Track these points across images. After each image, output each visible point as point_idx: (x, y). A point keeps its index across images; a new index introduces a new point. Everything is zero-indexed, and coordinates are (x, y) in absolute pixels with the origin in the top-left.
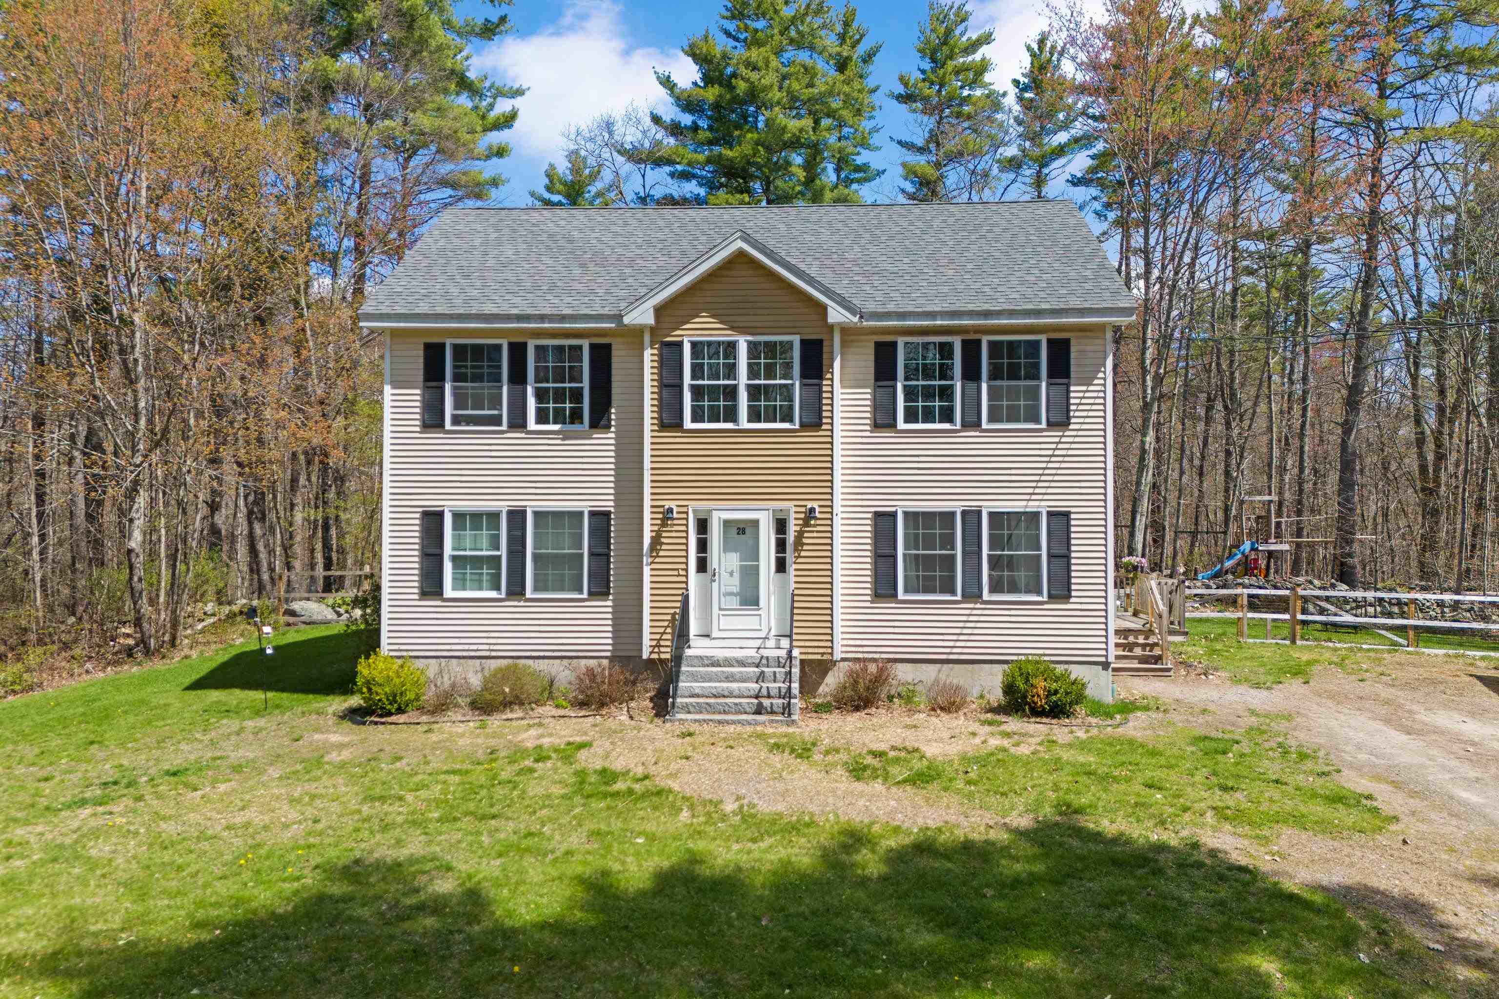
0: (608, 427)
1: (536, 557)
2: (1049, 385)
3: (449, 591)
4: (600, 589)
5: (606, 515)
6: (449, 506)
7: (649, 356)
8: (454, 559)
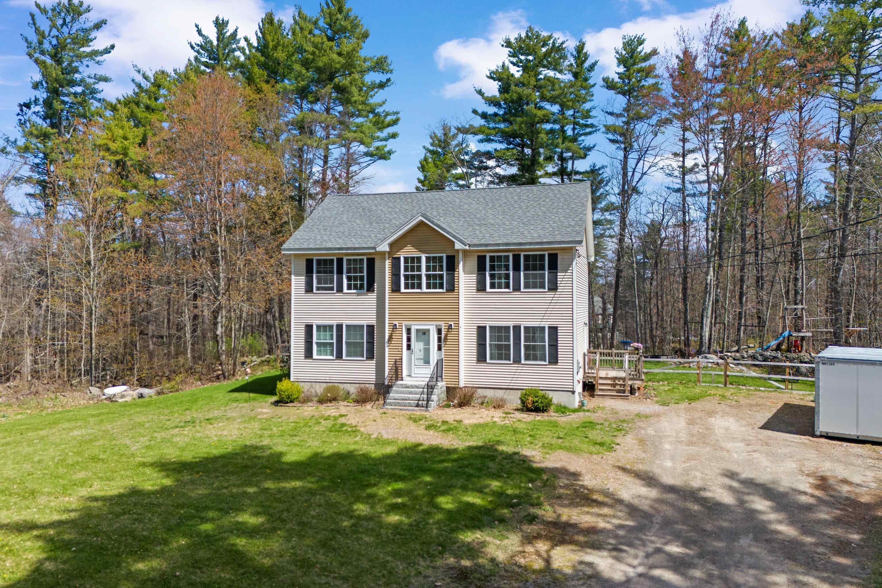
0: (373, 291)
1: (347, 343)
2: (549, 273)
3: (315, 356)
4: (370, 357)
5: (373, 326)
6: (315, 322)
7: (388, 263)
8: (317, 343)
